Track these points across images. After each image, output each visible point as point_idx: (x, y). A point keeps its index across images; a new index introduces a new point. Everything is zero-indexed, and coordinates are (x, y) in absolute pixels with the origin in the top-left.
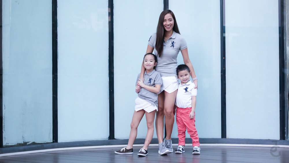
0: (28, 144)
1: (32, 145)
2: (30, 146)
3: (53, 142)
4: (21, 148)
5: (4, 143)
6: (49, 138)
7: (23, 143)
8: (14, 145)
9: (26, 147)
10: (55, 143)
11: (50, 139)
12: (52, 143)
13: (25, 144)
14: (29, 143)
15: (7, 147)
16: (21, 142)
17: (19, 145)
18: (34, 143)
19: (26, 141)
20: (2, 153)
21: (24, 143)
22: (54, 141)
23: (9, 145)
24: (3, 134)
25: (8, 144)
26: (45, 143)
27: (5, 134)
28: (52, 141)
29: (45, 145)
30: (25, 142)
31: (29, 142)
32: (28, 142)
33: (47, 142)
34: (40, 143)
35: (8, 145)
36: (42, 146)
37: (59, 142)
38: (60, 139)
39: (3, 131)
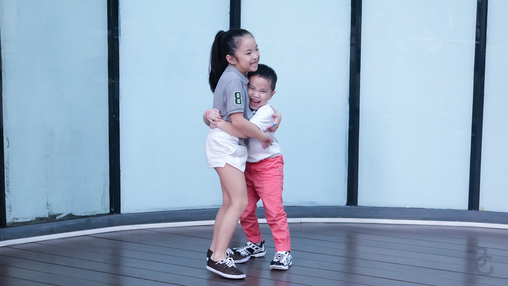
0: (57, 218)
1: (67, 221)
2: (62, 223)
3: (111, 213)
4: (45, 226)
5: (9, 218)
6: (102, 205)
7: (47, 216)
8: (29, 220)
9: (54, 225)
10: (115, 216)
11: (103, 207)
12: (108, 214)
13: (52, 218)
14: (61, 216)
15: (15, 225)
16: (44, 214)
17: (40, 220)
18: (71, 217)
19: (55, 212)
20: (5, 239)
21: (50, 216)
22: (113, 210)
23: (19, 221)
24: (6, 199)
25: (17, 219)
26: (95, 214)
27: (11, 199)
28: (108, 212)
29: (94, 220)
30: (51, 214)
31: (61, 214)
32: (59, 215)
33: (98, 213)
34: (84, 215)
35: (16, 221)
36: (88, 221)
37: (122, 212)
38: (127, 206)
39: (6, 192)
